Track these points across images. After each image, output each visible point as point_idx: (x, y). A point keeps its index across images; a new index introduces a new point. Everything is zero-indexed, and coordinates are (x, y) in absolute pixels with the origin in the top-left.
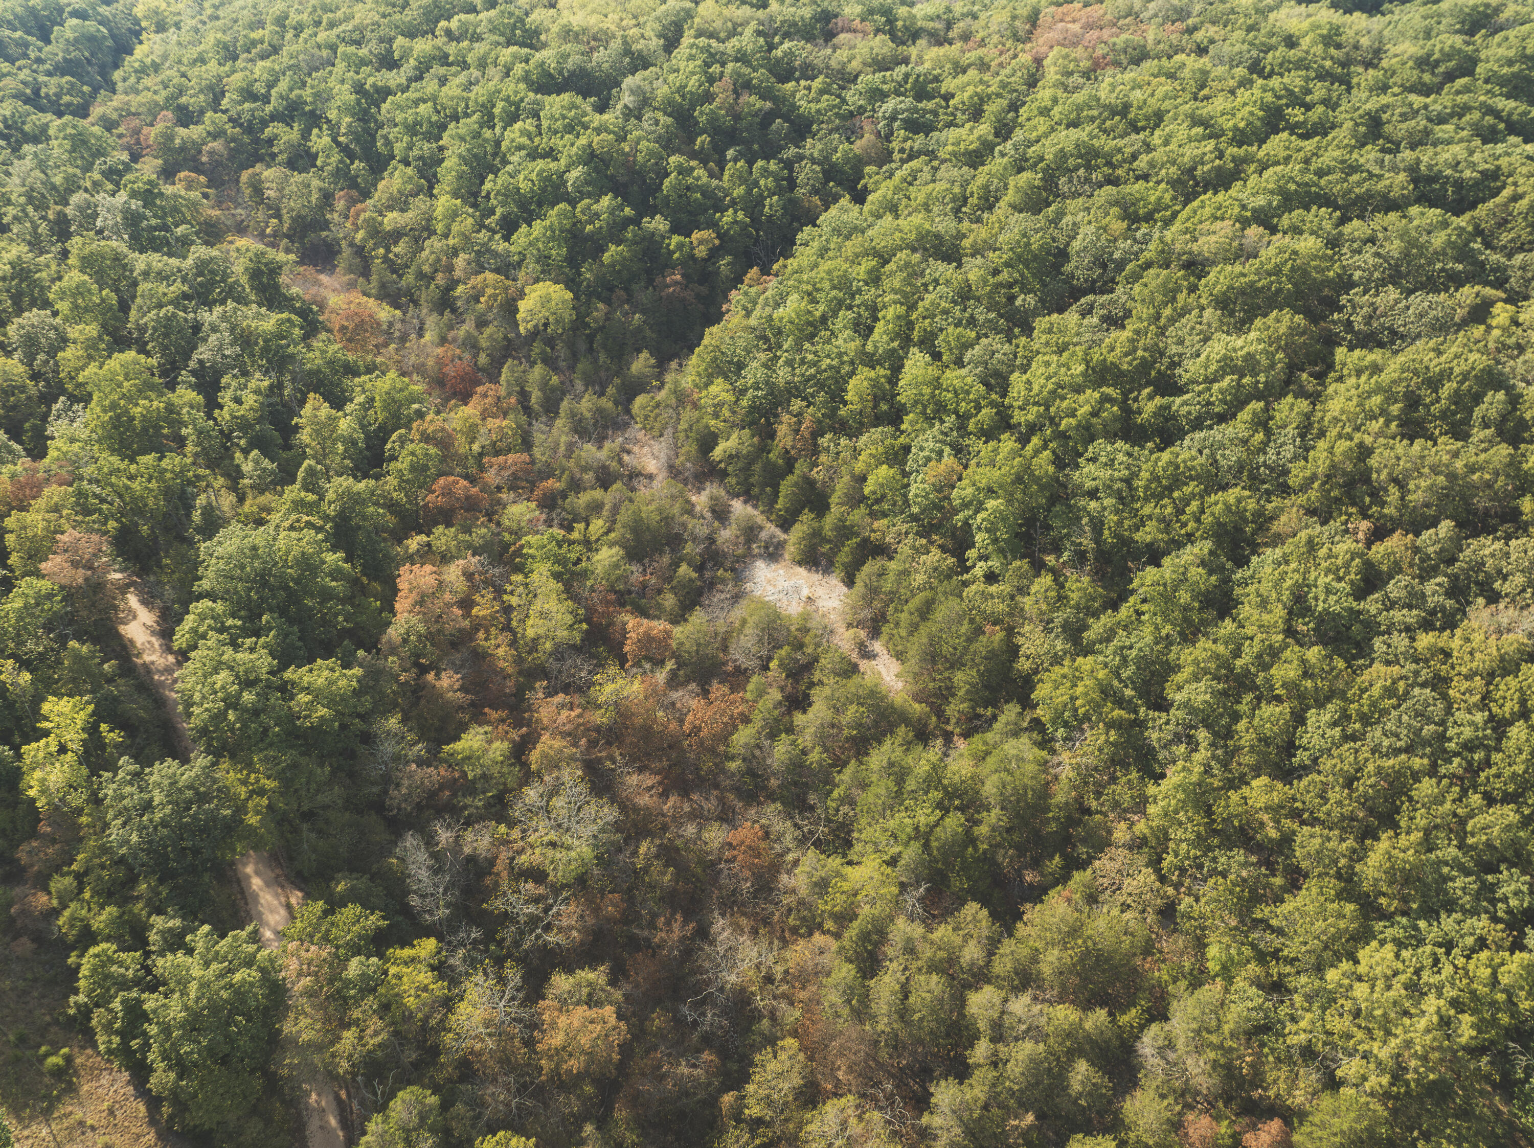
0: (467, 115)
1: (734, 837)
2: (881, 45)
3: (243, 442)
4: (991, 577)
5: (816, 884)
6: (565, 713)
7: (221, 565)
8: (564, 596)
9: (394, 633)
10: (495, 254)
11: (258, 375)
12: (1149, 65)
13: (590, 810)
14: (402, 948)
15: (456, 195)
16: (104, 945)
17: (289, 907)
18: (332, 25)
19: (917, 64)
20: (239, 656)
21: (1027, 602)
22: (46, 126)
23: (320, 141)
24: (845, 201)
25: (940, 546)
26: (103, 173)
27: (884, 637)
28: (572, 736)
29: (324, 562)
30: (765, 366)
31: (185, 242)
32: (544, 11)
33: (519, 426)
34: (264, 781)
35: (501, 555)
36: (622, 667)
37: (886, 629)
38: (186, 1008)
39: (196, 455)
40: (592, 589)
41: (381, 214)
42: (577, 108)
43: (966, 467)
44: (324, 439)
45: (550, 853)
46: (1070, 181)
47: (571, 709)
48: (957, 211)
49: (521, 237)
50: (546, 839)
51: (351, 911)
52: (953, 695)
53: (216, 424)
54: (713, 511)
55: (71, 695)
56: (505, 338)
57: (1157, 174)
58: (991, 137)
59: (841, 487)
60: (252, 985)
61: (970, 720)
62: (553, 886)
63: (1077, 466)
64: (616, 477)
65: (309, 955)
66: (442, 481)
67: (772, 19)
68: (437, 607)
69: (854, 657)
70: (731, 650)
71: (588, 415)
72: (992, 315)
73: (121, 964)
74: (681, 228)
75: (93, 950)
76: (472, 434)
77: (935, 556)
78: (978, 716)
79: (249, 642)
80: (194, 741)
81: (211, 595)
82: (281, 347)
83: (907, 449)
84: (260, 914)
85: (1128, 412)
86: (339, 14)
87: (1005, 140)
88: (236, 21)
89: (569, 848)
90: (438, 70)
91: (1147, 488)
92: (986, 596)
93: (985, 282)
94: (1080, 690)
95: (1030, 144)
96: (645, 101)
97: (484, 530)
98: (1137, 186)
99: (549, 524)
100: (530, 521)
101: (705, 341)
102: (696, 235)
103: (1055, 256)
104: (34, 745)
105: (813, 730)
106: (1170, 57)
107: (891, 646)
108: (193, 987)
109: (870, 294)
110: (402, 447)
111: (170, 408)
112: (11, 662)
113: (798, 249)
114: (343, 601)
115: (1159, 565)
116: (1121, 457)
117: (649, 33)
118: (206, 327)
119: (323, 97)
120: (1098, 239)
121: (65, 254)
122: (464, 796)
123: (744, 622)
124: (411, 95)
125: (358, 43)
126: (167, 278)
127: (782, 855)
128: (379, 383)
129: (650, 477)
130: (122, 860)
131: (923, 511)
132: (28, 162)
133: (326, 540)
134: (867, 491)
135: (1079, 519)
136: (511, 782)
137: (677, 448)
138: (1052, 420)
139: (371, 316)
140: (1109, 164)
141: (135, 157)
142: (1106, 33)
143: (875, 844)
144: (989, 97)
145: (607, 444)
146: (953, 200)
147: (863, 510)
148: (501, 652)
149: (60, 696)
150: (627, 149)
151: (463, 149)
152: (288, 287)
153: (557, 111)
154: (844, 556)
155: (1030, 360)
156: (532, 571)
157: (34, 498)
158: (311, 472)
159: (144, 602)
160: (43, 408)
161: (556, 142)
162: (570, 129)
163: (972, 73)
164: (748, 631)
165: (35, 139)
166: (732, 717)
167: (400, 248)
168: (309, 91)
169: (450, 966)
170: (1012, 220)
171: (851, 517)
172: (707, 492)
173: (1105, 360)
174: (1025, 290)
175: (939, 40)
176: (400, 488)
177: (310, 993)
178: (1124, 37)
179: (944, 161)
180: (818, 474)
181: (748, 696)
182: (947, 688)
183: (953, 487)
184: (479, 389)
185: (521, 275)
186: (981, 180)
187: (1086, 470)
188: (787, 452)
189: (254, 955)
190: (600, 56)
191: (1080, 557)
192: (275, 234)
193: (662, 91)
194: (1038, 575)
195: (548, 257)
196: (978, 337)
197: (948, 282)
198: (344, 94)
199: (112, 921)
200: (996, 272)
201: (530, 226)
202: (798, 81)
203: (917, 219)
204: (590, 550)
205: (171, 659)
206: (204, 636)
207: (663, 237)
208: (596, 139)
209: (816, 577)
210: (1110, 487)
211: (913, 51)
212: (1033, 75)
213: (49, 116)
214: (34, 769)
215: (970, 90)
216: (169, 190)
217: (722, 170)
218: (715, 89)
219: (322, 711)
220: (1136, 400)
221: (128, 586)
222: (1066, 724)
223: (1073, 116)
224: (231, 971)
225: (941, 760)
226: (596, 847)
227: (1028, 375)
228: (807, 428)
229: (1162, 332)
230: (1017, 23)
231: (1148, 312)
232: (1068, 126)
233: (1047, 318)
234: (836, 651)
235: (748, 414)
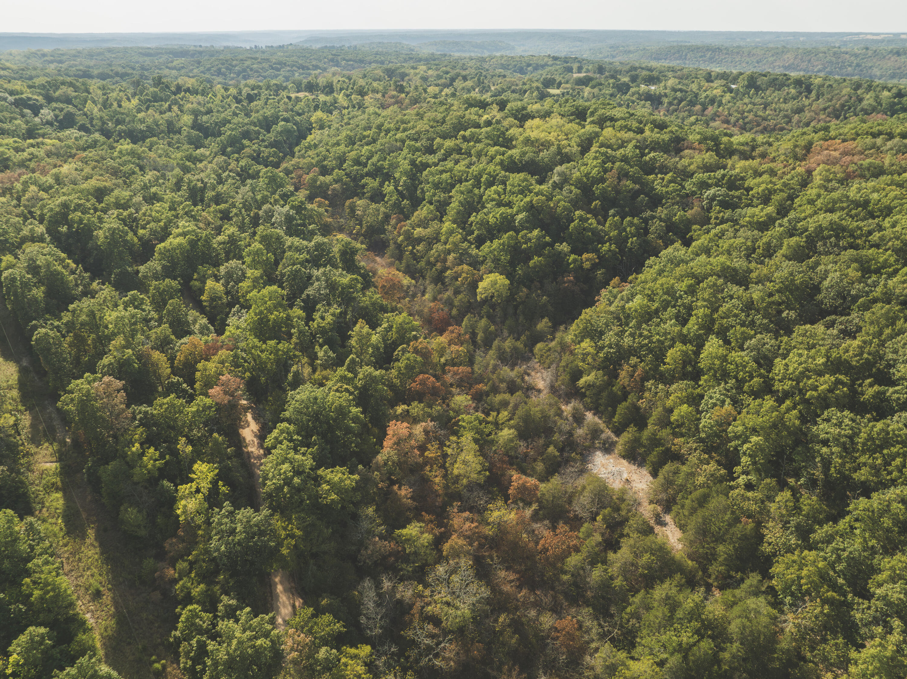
0: (467, 181)
1: (559, 624)
2: (709, 157)
3: (321, 340)
4: (749, 487)
5: (608, 667)
6: (468, 524)
7: (297, 405)
8: (478, 453)
9: (380, 458)
10: (470, 256)
11: (335, 306)
12: (883, 178)
13: (473, 587)
14: (351, 647)
15: (454, 222)
16: (195, 606)
17: (294, 606)
18: (405, 130)
19: (731, 169)
20: (297, 456)
21: (773, 507)
22: (259, 172)
23: (388, 188)
24: (677, 244)
25: (717, 461)
26: (280, 195)
27: (673, 513)
28: (470, 539)
29: (350, 412)
30: (616, 334)
31: (313, 233)
32: (516, 129)
33: (468, 351)
34: (295, 530)
35: (447, 423)
36: (506, 502)
37: (675, 508)
38: (228, 653)
39: (296, 344)
40: (495, 452)
41: (413, 229)
42: (527, 181)
43: (739, 413)
44: (363, 345)
45: (446, 608)
46: (825, 245)
47: (472, 522)
48: (748, 256)
49: (486, 247)
50: (444, 599)
51: (327, 618)
52: (716, 560)
53: (309, 329)
54: (574, 416)
55: (208, 463)
56: (469, 302)
57: (886, 245)
58: (774, 215)
59: (656, 413)
60: (265, 649)
61: (725, 578)
62: (444, 630)
63: (816, 423)
64: (520, 388)
65: (299, 639)
66: (421, 376)
67: (645, 140)
68: (406, 447)
69: (652, 522)
70: (574, 504)
71: (508, 350)
72: (765, 321)
73: (201, 619)
74: (577, 251)
75: (190, 607)
76: (442, 352)
77: (712, 467)
78: (731, 577)
79: (303, 449)
80: (264, 500)
81: (289, 421)
82: (350, 292)
83: (702, 397)
84: (278, 608)
85: (854, 393)
86: (409, 125)
87: (784, 216)
88: (358, 126)
89: (457, 608)
90: (455, 156)
91: (864, 444)
92: (745, 499)
93: (763, 300)
94: (804, 572)
95: (799, 220)
96: (565, 179)
97: (439, 408)
98: (870, 251)
99: (476, 409)
100: (466, 406)
101: (582, 317)
102: (585, 256)
103: (811, 289)
104: (185, 486)
105: (619, 565)
106: (900, 174)
107: (677, 520)
108: (235, 642)
109: (688, 299)
110: (403, 354)
111: (289, 318)
112: (184, 439)
113: (646, 269)
114: (356, 435)
115: (869, 498)
116: (847, 421)
117: (573, 143)
118: (314, 278)
119: (394, 166)
120: (841, 280)
121: (254, 233)
122: (402, 563)
123: (584, 488)
124: (439, 168)
125: (416, 140)
126: (300, 251)
127: (588, 643)
128: (397, 318)
129: (539, 391)
130: (214, 559)
131: (708, 437)
132: (247, 188)
133: (353, 400)
134: (673, 419)
135: (814, 458)
136: (430, 560)
137: (557, 376)
138: (800, 391)
139: (399, 282)
140: (852, 236)
141: (297, 189)
142: (856, 158)
143: (651, 648)
144: (775, 191)
145: (517, 368)
146: (746, 249)
147: (668, 430)
148: (437, 480)
149: (203, 462)
150: (552, 205)
151: (461, 198)
152: (359, 261)
153: (516, 182)
154: (653, 457)
155: (789, 352)
156: (462, 436)
157: (213, 355)
158: (353, 361)
159: (254, 418)
160: (227, 310)
161: (513, 198)
162: (521, 192)
163: (765, 177)
164: (586, 494)
165: (252, 177)
166: (568, 547)
167: (420, 248)
168: (387, 162)
169: (376, 666)
170: (784, 265)
171: (660, 433)
172: (572, 405)
173: (840, 357)
174: (790, 308)
175: (745, 156)
176: (397, 377)
177: (295, 662)
178: (868, 161)
179: (742, 226)
180: (642, 404)
181: (581, 535)
182: (712, 554)
183: (730, 425)
184: (450, 328)
185: (483, 268)
186: (765, 240)
187: (821, 426)
188: (624, 388)
189: (270, 631)
190: (544, 154)
191: (812, 483)
192: (357, 234)
193: (576, 174)
194: (782, 490)
195: (499, 260)
196: (756, 334)
197: (739, 298)
198: (405, 165)
199: (202, 593)
200: (771, 295)
201: (492, 242)
202: (656, 175)
203: (722, 259)
204: (497, 428)
205: (262, 451)
206: (281, 443)
207: (566, 255)
208: (535, 199)
209: (633, 468)
210: (837, 440)
211: (730, 162)
212: (805, 180)
213: (262, 167)
214: (182, 499)
215: (763, 186)
216: (309, 206)
217: (605, 221)
218: (607, 176)
219: (334, 497)
220: (860, 385)
221: (248, 408)
222: (792, 595)
223: (830, 206)
224: (256, 638)
225: (702, 601)
226: (473, 611)
227: (787, 360)
228: (639, 375)
229: (882, 344)
230: (797, 149)
231: (872, 329)
232: (826, 212)
233: (803, 327)
234: (641, 517)
235: (603, 361)
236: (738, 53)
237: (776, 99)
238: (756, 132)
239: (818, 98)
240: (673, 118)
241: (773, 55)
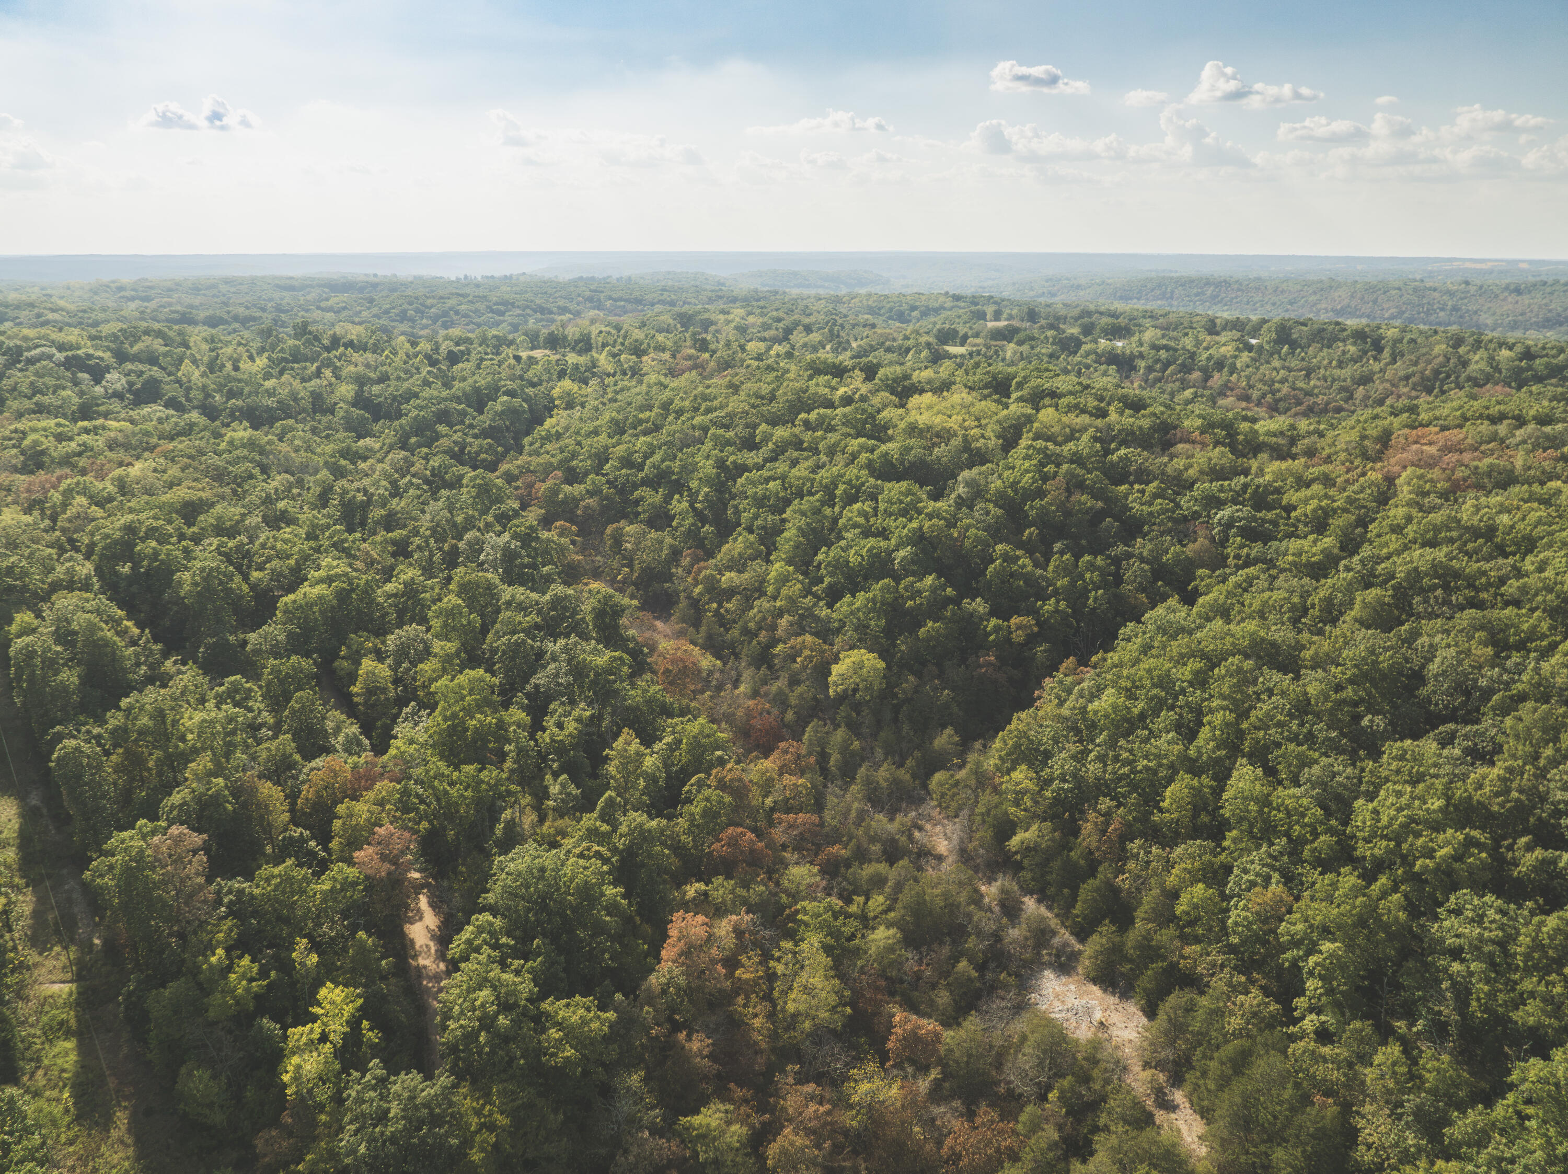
0: (811, 494)
2: (1219, 455)
3: (555, 765)
4: (1324, 1036)
6: (813, 1107)
7: (509, 882)
8: (832, 973)
9: (655, 980)
10: (817, 619)
11: (582, 705)
12: (1516, 489)
15: (789, 562)
18: (708, 411)
19: (1257, 476)
20: (505, 976)
21: (1369, 1074)
22: (462, 477)
23: (679, 505)
24: (1173, 602)
25: (1262, 987)
26: (495, 516)
27: (1188, 1087)
28: (816, 1135)
29: (603, 894)
30: (1073, 757)
31: (548, 580)
32: (894, 410)
33: (814, 786)
34: (497, 1116)
35: (775, 917)
36: (882, 1066)
37: (1190, 1077)
39: (512, 771)
40: (862, 971)
41: (720, 573)
42: (913, 494)
43: (1297, 898)
44: (629, 773)
46: (1426, 601)
47: (821, 1103)
48: (1296, 621)
49: (844, 605)
53: (536, 745)
54: (1002, 904)
55: (346, 986)
56: (815, 698)
57: (1531, 601)
58: (1336, 551)
59: (1149, 899)
63: (1436, 918)
64: (905, 853)
66: (730, 831)
67: (1110, 427)
68: (702, 960)
69: (1149, 1103)
70: (1006, 1069)
71: (885, 785)
72: (1333, 734)
74: (1001, 611)
76: (767, 787)
77: (1254, 998)
79: (517, 963)
80: (442, 1057)
81: (493, 910)
82: (609, 681)
83: (1228, 869)
85: (1500, 863)
86: (715, 403)
87: (1352, 553)
88: (630, 404)
90: (792, 453)
91: (1527, 957)
92: (1318, 1059)
93: (1327, 698)
95: (1380, 560)
96: (977, 492)
97: (762, 888)
98: (1507, 612)
99: (828, 892)
100: (810, 886)
101: (1013, 726)
102: (1015, 620)
103: (1408, 677)
104: (300, 1029)
106: (1542, 483)
107: (1195, 1099)
109: (1195, 695)
110: (699, 791)
111: (501, 725)
112: (305, 941)
113: (1120, 644)
114: (613, 938)
115: (1547, 1058)
116: (1491, 913)
117: (989, 433)
118: (548, 657)
119: (689, 469)
120: (1460, 663)
121: (449, 580)
123: (1024, 1038)
124: (765, 473)
125: (727, 427)
126: (525, 609)
128: (689, 727)
129: (940, 858)
130: (345, 1170)
131: (1243, 942)
132: (441, 504)
133: (609, 873)
134: (1179, 910)
135: (1439, 982)
137: (971, 832)
138: (1404, 858)
139: (694, 664)
140: (1471, 586)
141: (524, 507)
142: (1466, 457)
144: (1335, 511)
145: (899, 817)
146: (1293, 609)
147: (1172, 931)
148: (757, 1023)
149: (337, 984)
150: (956, 535)
151: (802, 522)
152: (627, 628)
153: (895, 496)
154: (1146, 980)
155: (1378, 787)
156: (803, 940)
157: (367, 789)
158: (610, 802)
159: (432, 905)
160: (395, 710)
161: (890, 523)
162: (904, 513)
163: (1316, 488)
164: (1027, 1050)
165: (450, 486)
166: (998, 1150)
167: (731, 605)
168: (678, 463)
170: (1358, 636)
171: (1157, 937)
172: (998, 883)
173: (1470, 797)
174: (1374, 711)
175: (1280, 454)
176: (689, 832)
178: (1487, 461)
179: (1282, 571)
180: (1123, 881)
181: (1020, 1127)
182: (1262, 1166)
183: (1282, 920)
184: (782, 745)
185: (838, 640)
186: (1323, 593)
187: (1447, 923)
188: (1091, 853)
190: (940, 451)
191: (1438, 1031)
192: (624, 581)
193: (996, 484)
194: (1384, 1043)
195: (867, 627)
196: (1318, 757)
197: (1283, 693)
198: (707, 468)
200: (1339, 688)
201: (854, 596)
202: (1131, 485)
203: (1252, 626)
204: (866, 927)
205: (442, 966)
206: (477, 950)
207: (982, 619)
208: (927, 524)
209: (1112, 1000)
210: (1478, 948)
211: (1254, 465)
212: (1384, 493)
213: (467, 469)
214: (294, 1054)
215: (1314, 503)
216: (544, 535)
217: (1048, 561)
218: (1048, 486)
219: (569, 1052)
220: (1510, 848)
221: (423, 886)
223: (1430, 535)
227: (1375, 803)
228: (1115, 830)
229: (1542, 774)
230: (1366, 442)
231: (1523, 749)
232: (1423, 545)
233: (1399, 744)
234: (1129, 1093)
235: (1052, 806)
236: (1257, 289)
237: (1325, 362)
238: (1296, 414)
239: (1394, 361)
240: (1155, 392)
241: (1315, 293)
